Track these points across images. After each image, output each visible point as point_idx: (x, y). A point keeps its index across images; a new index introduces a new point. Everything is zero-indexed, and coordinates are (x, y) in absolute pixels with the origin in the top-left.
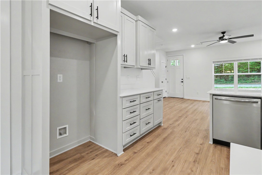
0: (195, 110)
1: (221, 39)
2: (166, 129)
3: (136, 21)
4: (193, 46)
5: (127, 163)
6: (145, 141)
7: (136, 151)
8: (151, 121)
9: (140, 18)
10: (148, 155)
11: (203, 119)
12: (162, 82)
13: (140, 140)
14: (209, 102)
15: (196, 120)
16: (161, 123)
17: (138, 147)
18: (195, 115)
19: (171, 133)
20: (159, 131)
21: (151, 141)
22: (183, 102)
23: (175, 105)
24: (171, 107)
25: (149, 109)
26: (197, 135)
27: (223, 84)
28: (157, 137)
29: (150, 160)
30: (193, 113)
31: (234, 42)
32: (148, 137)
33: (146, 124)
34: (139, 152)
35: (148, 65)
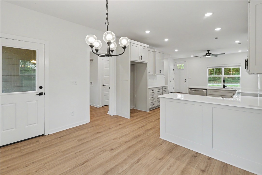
3: (154, 52)
4: (192, 56)
5: (151, 113)
12: (170, 81)
35: (160, 73)
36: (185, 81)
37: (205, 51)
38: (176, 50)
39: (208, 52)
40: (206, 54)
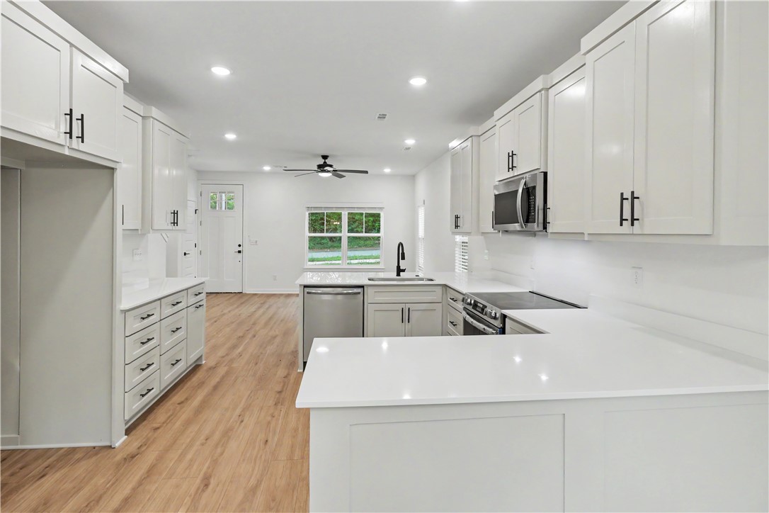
0: (271, 318)
1: (322, 168)
2: (215, 368)
3: (143, 117)
4: (267, 168)
5: (144, 451)
6: (170, 402)
7: (156, 425)
8: (182, 356)
9: (155, 112)
10: (188, 423)
11: (287, 333)
12: (185, 254)
13: (159, 405)
14: (298, 295)
15: (275, 337)
16: (200, 358)
17: (160, 416)
18: (271, 329)
19: (227, 374)
20: (200, 375)
21: (187, 399)
22: (242, 304)
23: (225, 311)
24: (215, 319)
25: (178, 329)
26: (277, 365)
27: (326, 250)
28: (198, 388)
29: (193, 428)
30: (266, 324)
31: (341, 176)
32: (177, 393)
33: (173, 365)
34: (165, 424)
35: (171, 227)
36: (239, 252)
37: (315, 156)
38: (231, 136)
39: (325, 162)
40: (319, 166)
